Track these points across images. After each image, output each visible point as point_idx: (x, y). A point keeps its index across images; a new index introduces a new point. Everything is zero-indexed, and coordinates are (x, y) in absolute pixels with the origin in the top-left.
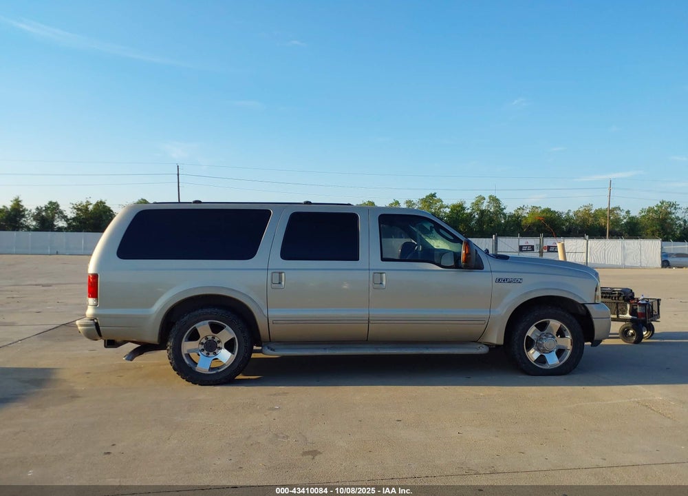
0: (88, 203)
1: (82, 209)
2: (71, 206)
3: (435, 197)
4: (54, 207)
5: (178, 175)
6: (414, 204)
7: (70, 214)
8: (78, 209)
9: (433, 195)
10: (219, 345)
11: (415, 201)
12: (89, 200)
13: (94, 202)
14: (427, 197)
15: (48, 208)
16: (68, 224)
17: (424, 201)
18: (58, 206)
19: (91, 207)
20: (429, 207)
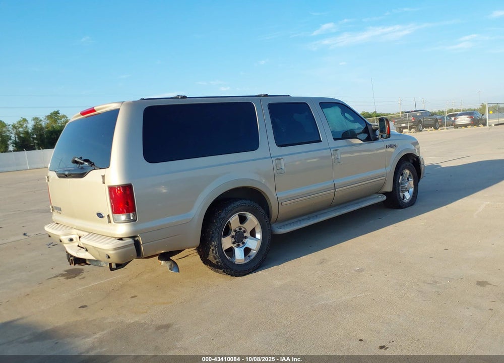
3: (59, 114)
6: (41, 121)
9: (57, 113)
10: (245, 234)
11: (41, 118)
14: (51, 114)
17: (50, 117)
20: (55, 121)
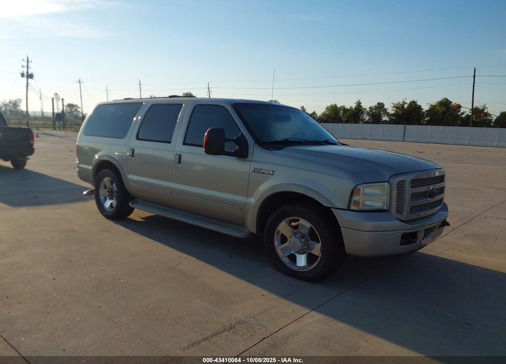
0: (404, 103)
1: (399, 107)
2: (392, 105)
4: (381, 106)
5: (474, 77)
7: (391, 110)
8: (397, 108)
12: (405, 100)
13: (408, 102)
15: (377, 107)
16: (390, 118)
18: (384, 105)
19: (406, 106)
